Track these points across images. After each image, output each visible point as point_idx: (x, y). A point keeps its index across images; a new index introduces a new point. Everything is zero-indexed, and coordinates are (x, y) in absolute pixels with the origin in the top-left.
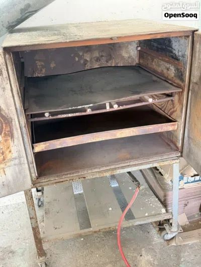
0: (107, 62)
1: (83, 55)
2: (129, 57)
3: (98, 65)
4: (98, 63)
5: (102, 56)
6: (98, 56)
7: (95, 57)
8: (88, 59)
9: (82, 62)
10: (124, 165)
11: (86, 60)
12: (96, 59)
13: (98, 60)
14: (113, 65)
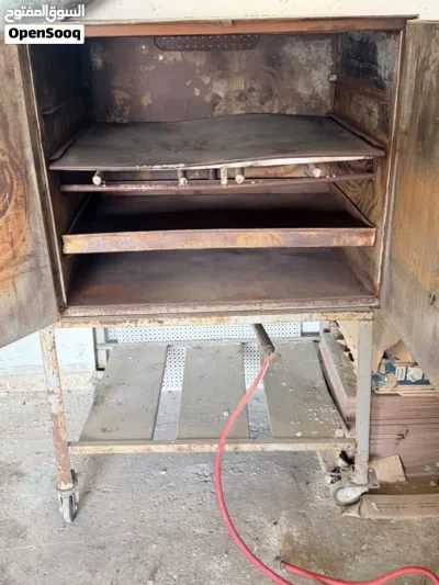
0: (262, 103)
1: (211, 84)
2: (311, 97)
3: (242, 109)
4: (242, 105)
5: (251, 90)
6: (242, 87)
7: (235, 91)
8: (221, 94)
9: (208, 98)
10: (248, 308)
11: (217, 97)
12: (237, 95)
13: (243, 98)
14: (276, 111)
